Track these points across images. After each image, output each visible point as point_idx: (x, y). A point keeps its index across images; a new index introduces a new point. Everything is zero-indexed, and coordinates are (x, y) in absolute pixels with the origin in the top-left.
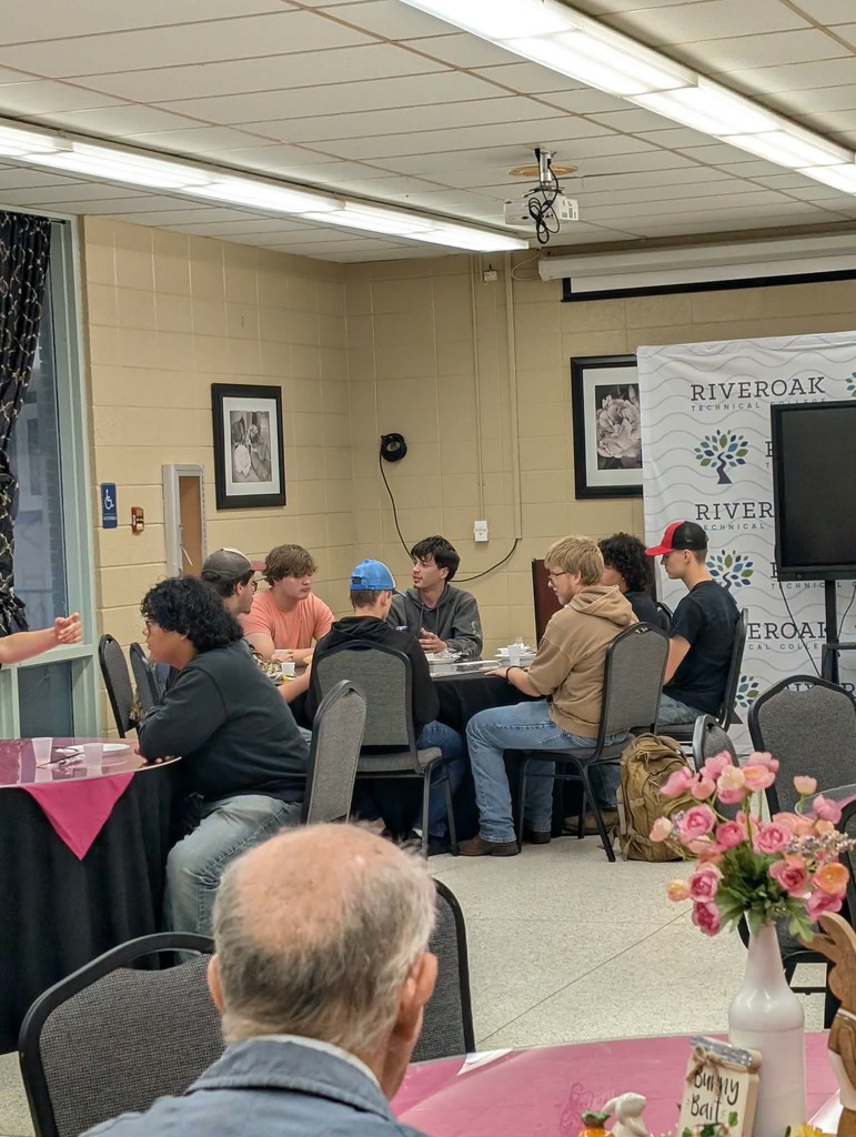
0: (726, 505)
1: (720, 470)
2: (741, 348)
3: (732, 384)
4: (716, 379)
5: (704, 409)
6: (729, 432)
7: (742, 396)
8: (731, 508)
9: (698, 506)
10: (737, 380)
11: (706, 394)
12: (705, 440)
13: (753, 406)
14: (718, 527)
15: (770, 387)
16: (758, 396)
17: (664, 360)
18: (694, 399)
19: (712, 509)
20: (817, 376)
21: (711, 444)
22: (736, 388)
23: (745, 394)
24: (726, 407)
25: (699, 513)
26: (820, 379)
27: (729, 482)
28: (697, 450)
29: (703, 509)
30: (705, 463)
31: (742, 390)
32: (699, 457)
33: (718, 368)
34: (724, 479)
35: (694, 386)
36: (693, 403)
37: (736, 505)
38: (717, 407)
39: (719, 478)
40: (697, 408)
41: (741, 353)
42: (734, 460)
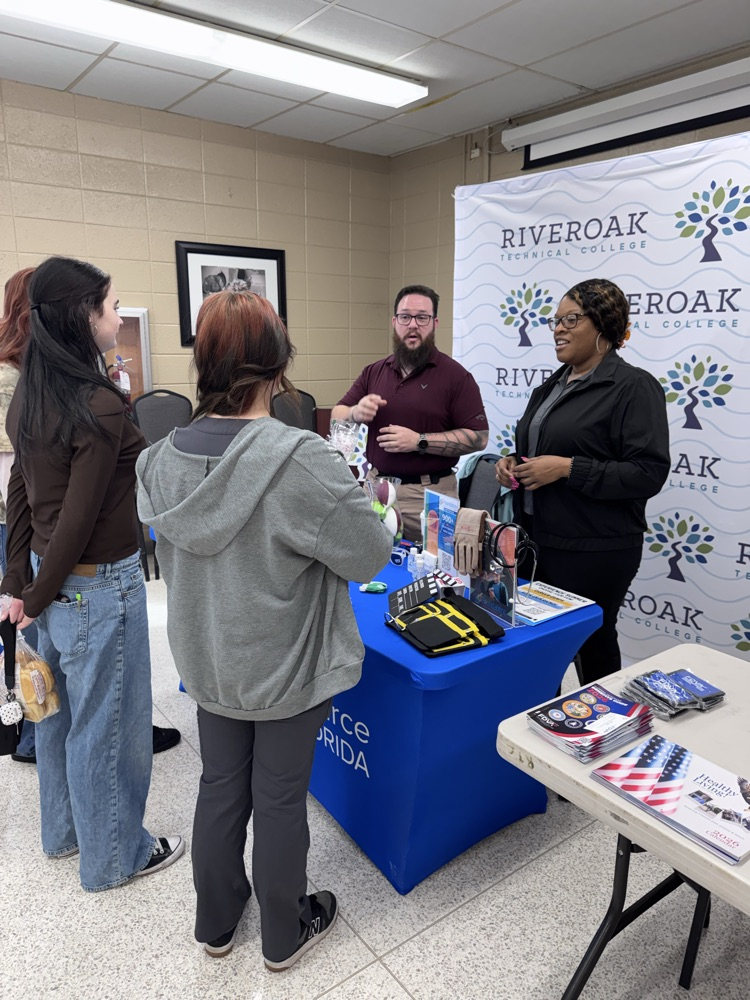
0: (525, 370)
1: (522, 330)
2: (555, 182)
3: (542, 227)
4: (527, 220)
5: (513, 257)
6: (535, 286)
7: (551, 242)
8: (529, 374)
9: (499, 369)
10: (548, 222)
11: (516, 241)
12: (511, 295)
13: (563, 252)
14: (515, 395)
15: (583, 228)
16: (569, 240)
17: (480, 201)
18: (504, 247)
19: (511, 374)
20: (638, 210)
21: (516, 299)
22: (547, 231)
23: (555, 238)
24: (535, 255)
25: (499, 378)
26: (643, 214)
27: (530, 345)
28: (503, 307)
29: (503, 373)
30: (508, 322)
31: (552, 233)
32: (504, 315)
33: (529, 208)
34: (525, 342)
35: (505, 231)
36: (502, 251)
37: (534, 371)
38: (526, 256)
39: (519, 340)
40: (506, 257)
41: (556, 187)
42: (536, 319)
